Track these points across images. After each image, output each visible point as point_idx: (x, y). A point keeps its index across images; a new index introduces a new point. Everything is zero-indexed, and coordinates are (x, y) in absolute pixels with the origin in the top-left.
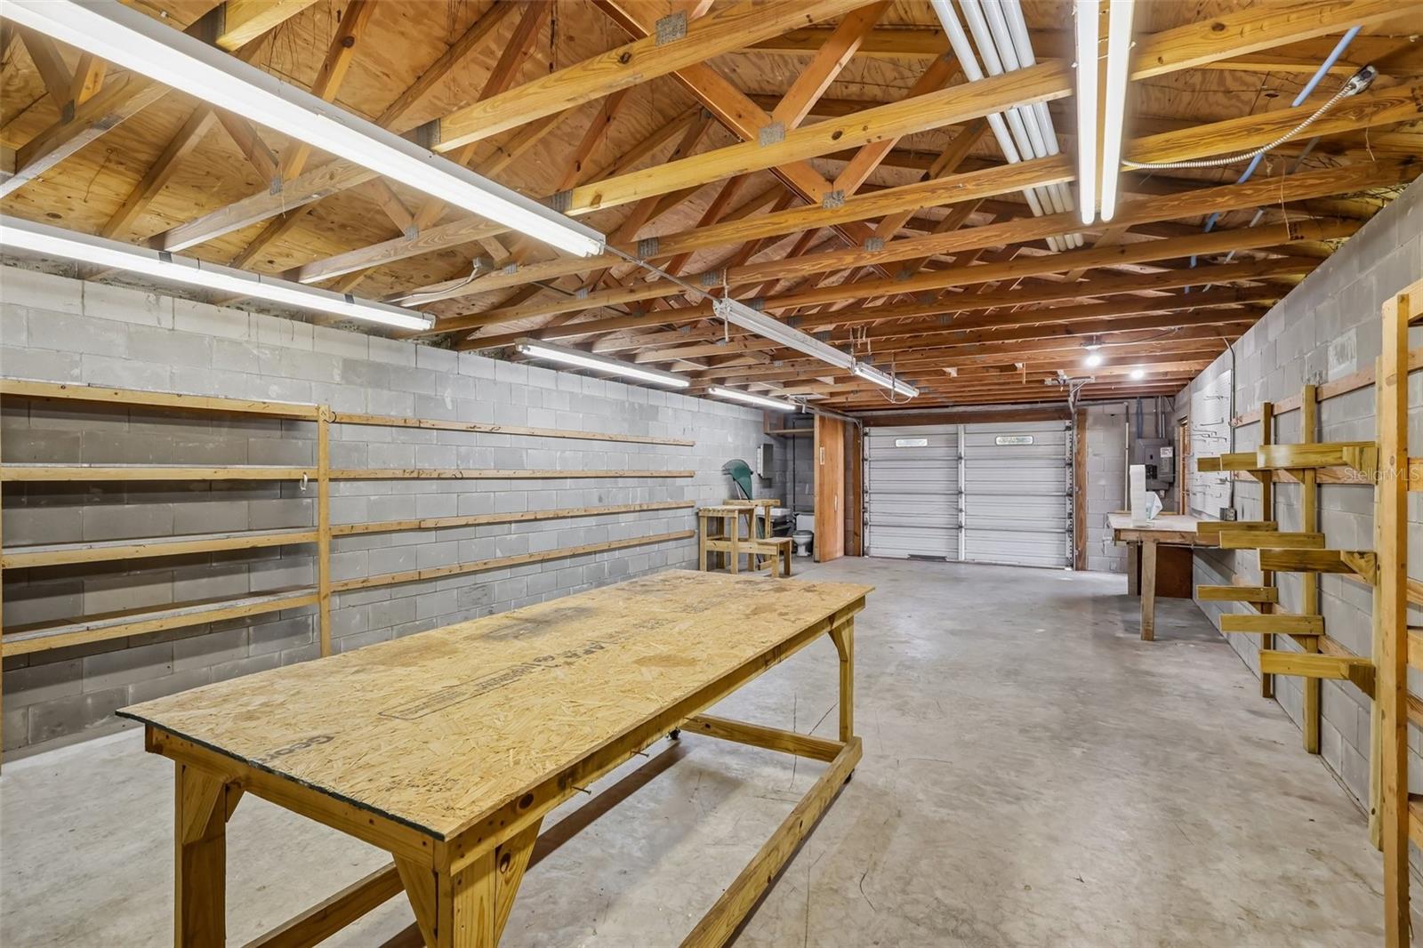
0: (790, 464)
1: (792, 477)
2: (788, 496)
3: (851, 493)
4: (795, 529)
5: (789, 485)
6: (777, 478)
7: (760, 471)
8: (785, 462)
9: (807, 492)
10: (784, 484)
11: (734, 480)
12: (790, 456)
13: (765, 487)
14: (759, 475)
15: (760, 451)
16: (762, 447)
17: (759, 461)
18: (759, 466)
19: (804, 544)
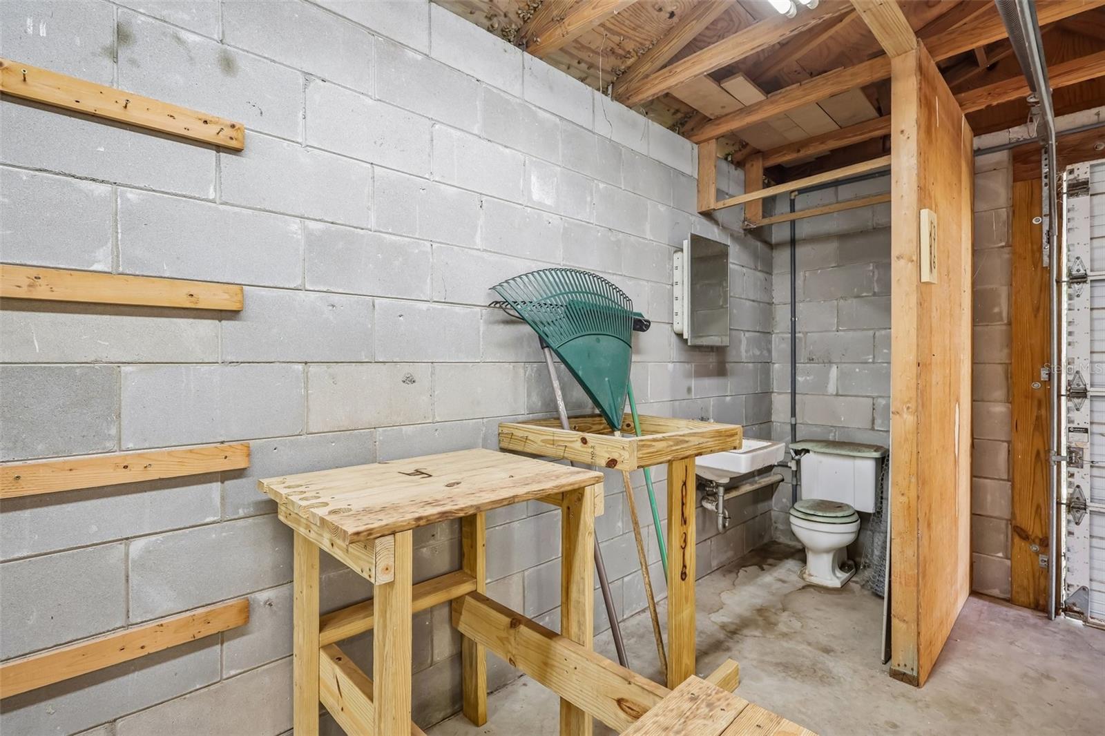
0: (782, 315)
1: (786, 347)
2: (775, 397)
3: (1000, 394)
4: (795, 497)
5: (780, 368)
6: (744, 350)
7: (683, 323)
8: (767, 307)
9: (832, 388)
10: (765, 365)
11: (544, 344)
12: (781, 292)
13: (701, 373)
14: (680, 335)
15: (682, 261)
16: (686, 244)
17: (677, 291)
18: (677, 306)
19: (827, 551)
